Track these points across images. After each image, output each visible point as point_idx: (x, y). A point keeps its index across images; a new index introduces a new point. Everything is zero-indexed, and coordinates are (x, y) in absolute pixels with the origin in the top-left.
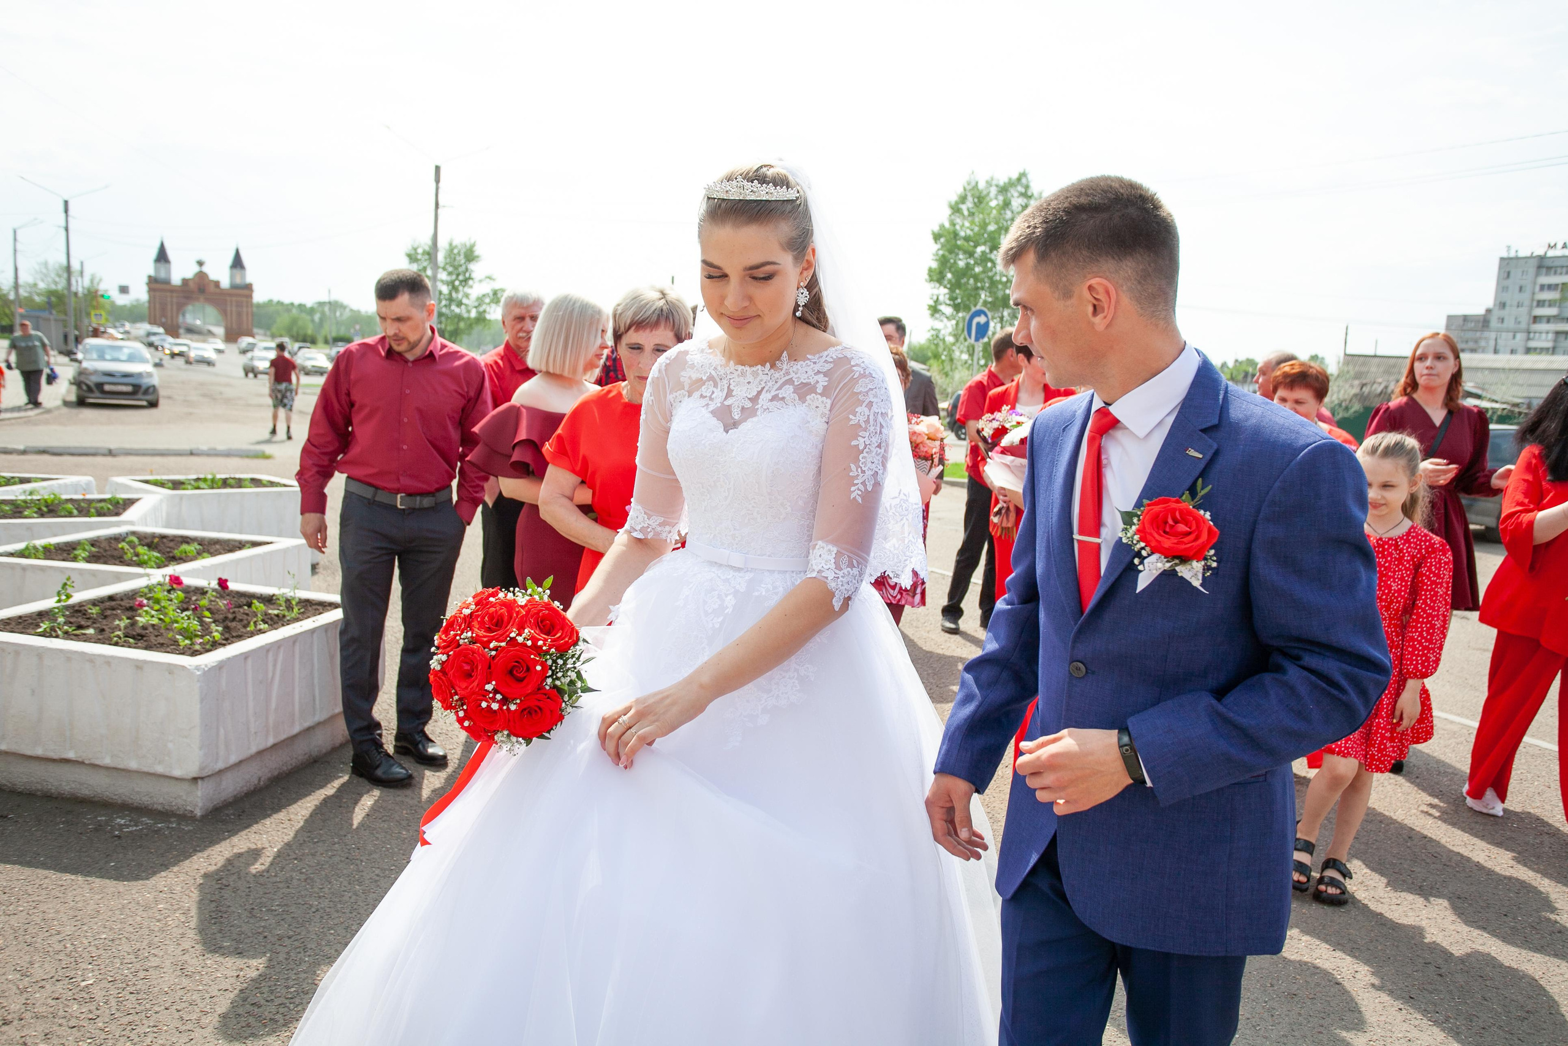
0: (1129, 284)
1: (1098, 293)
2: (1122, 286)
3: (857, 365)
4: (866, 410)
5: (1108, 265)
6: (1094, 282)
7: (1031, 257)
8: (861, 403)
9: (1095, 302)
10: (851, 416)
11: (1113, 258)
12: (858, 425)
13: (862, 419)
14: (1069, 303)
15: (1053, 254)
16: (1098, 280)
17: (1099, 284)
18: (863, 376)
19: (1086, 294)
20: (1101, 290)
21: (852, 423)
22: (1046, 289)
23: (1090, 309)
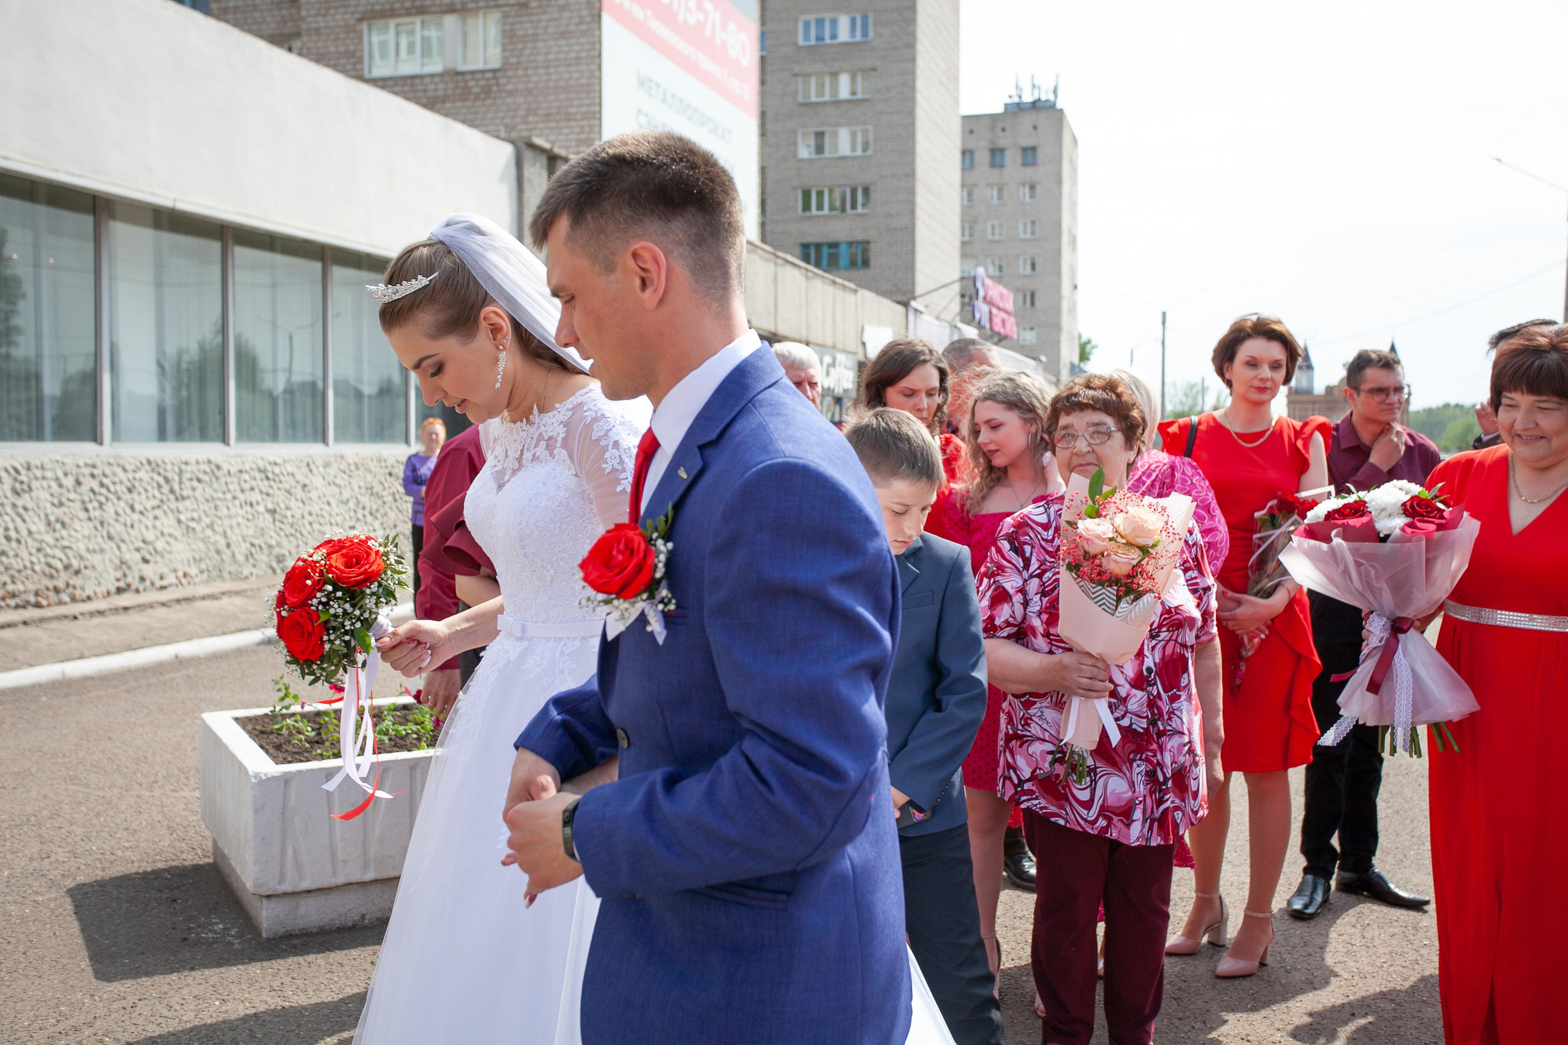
0: (681, 249)
1: (645, 262)
2: (672, 252)
3: (589, 410)
4: (615, 451)
5: (653, 226)
6: (637, 245)
7: (563, 225)
8: (605, 449)
9: (644, 275)
10: (604, 466)
11: (660, 218)
12: (614, 470)
13: (615, 462)
14: (612, 277)
15: (589, 217)
16: (643, 243)
17: (643, 248)
18: (595, 420)
19: (631, 263)
20: (646, 255)
21: (607, 471)
22: (583, 263)
23: (637, 282)
